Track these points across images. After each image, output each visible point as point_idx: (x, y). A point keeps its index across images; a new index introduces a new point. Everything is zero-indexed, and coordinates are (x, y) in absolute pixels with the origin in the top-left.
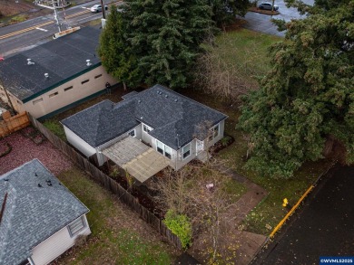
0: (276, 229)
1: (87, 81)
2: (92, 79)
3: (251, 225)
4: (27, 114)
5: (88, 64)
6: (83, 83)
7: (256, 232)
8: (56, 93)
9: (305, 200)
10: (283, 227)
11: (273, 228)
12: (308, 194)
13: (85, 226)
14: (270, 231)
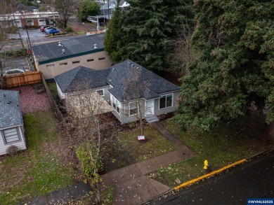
0: (184, 184)
1: (93, 60)
2: (96, 60)
3: (161, 176)
4: (40, 73)
5: (95, 48)
6: (88, 61)
7: (162, 182)
8: (66, 64)
9: (231, 169)
10: (194, 185)
11: (182, 183)
12: (237, 166)
13: (20, 140)
14: (177, 185)
